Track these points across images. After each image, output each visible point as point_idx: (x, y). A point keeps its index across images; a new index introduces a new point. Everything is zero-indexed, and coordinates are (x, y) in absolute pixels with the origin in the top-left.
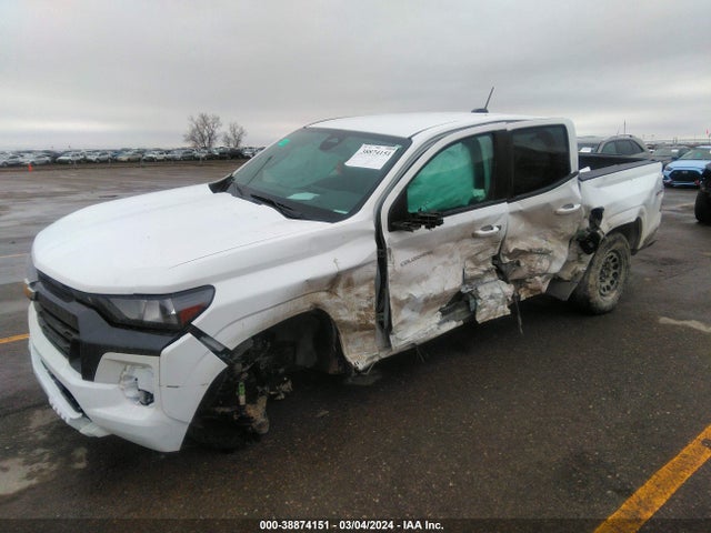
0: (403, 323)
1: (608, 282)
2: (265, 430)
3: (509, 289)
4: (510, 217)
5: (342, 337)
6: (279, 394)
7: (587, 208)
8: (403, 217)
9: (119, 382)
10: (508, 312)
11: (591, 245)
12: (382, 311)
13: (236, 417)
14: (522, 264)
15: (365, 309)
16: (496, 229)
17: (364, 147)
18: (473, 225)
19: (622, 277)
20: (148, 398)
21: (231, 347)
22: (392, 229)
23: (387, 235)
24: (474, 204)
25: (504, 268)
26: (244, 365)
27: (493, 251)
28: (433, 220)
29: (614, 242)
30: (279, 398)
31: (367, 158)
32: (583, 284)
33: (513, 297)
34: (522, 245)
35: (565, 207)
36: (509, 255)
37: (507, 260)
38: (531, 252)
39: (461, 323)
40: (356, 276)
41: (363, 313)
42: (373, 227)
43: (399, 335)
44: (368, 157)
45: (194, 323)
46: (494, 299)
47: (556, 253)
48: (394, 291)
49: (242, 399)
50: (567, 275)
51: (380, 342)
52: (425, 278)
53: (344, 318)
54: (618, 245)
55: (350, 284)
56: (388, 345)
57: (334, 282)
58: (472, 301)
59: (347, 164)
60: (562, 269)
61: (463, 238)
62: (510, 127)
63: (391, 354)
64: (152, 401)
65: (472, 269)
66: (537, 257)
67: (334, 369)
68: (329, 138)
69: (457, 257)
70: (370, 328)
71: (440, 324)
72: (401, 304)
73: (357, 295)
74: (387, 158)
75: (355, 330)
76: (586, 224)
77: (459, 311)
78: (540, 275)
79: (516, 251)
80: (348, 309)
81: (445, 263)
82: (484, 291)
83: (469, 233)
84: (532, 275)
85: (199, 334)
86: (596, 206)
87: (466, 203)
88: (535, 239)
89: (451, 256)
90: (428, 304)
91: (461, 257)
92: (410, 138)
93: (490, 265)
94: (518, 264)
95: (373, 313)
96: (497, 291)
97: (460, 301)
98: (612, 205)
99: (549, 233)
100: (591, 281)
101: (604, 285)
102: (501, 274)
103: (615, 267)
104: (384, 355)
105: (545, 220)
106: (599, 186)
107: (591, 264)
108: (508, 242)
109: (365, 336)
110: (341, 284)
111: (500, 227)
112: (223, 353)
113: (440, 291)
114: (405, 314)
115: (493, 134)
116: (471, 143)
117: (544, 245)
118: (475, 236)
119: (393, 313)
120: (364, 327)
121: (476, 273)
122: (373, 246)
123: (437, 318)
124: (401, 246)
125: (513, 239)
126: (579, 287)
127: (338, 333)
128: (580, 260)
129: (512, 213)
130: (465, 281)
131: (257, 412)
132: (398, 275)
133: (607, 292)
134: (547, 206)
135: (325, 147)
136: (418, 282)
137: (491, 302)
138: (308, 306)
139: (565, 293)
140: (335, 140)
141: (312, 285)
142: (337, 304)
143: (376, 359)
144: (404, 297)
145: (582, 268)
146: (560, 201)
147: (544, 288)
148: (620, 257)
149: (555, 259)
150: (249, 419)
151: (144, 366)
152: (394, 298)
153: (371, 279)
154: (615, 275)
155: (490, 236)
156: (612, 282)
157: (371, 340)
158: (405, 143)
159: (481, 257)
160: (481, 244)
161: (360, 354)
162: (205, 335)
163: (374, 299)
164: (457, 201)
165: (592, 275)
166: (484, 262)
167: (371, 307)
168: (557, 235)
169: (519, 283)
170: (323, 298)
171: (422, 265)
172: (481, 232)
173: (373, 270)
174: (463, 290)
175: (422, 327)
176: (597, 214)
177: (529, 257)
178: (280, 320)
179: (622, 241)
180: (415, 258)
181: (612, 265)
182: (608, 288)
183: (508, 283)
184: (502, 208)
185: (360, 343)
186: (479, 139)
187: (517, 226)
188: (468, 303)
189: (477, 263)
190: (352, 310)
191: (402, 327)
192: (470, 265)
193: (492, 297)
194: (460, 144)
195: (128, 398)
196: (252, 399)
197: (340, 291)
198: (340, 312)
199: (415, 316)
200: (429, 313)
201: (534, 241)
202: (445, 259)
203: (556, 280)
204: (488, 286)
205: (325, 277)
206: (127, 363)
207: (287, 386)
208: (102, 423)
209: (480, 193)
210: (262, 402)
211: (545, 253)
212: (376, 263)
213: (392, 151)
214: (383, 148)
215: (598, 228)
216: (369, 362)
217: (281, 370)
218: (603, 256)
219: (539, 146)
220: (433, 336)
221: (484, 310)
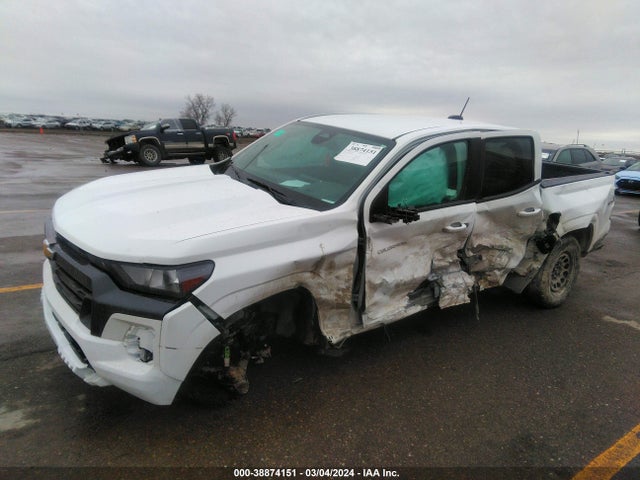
0: (375, 304)
1: (559, 280)
2: (245, 391)
3: (470, 280)
4: (477, 217)
5: (320, 313)
6: (259, 359)
7: (546, 212)
8: (383, 210)
9: (123, 340)
10: (468, 300)
11: (547, 246)
12: (357, 292)
13: (220, 377)
14: (484, 258)
15: (343, 290)
16: (464, 226)
17: (352, 144)
18: (444, 221)
19: (571, 276)
20: (148, 356)
21: (225, 316)
22: (372, 220)
23: (368, 226)
24: (447, 202)
25: (467, 261)
26: (231, 332)
27: (459, 245)
28: (410, 216)
29: (567, 244)
30: (259, 362)
31: (355, 155)
32: (536, 280)
33: (473, 287)
34: (485, 242)
35: (527, 210)
36: (473, 250)
37: (471, 254)
38: (493, 248)
39: (425, 307)
40: (337, 260)
41: (340, 293)
42: (356, 218)
43: (370, 315)
44: (356, 153)
45: (194, 293)
46: (457, 288)
47: (515, 250)
48: (371, 276)
49: (227, 361)
50: (523, 271)
51: (353, 319)
52: (397, 265)
53: (323, 297)
54: (570, 248)
55: (332, 267)
56: (360, 322)
57: (318, 265)
58: (436, 289)
59: (337, 158)
60: (519, 265)
61: (434, 232)
62: (484, 136)
63: (362, 331)
64: (151, 359)
65: (440, 260)
66: (498, 253)
67: (310, 340)
68: (320, 133)
69: (427, 249)
70: (346, 307)
71: (407, 307)
72: (374, 288)
73: (337, 277)
74: (372, 156)
75: (332, 308)
76: (544, 226)
77: (424, 296)
78: (499, 270)
79: (480, 246)
80: (328, 289)
81: (416, 254)
82: (448, 281)
83: (440, 228)
84: (492, 268)
85: (198, 303)
86: (554, 210)
87: (439, 200)
88: (498, 236)
89: (422, 248)
90: (398, 289)
91: (431, 248)
92: (394, 140)
93: (456, 257)
94: (480, 258)
95: (349, 294)
96: (460, 281)
97: (427, 288)
98: (569, 211)
99: (510, 232)
100: (544, 278)
101: (555, 282)
102: (465, 265)
103: (566, 267)
104: (355, 332)
105: (507, 221)
106: (558, 194)
107: (545, 262)
108: (473, 238)
109: (340, 314)
110: (325, 265)
111: (467, 225)
112: (218, 322)
113: (410, 278)
114: (378, 297)
115: (469, 141)
116: (448, 148)
117: (504, 242)
118: (445, 231)
119: (367, 295)
120: (339, 306)
121: (443, 263)
122: (354, 235)
123: (405, 302)
124: (381, 236)
125: (478, 235)
126: (533, 282)
127: (317, 309)
128: (535, 259)
129: (479, 213)
130: (433, 270)
131: (239, 374)
132: (375, 261)
133: (557, 289)
134: (511, 209)
135: (317, 140)
136: (392, 269)
137: (454, 291)
138: (294, 284)
139: (520, 287)
140: (326, 136)
141: (299, 266)
142: (319, 284)
143: (348, 335)
144: (378, 282)
145: (537, 266)
146: (522, 205)
147: (502, 281)
148: (571, 258)
149: (514, 256)
150: (231, 380)
151: (147, 328)
152: (369, 282)
153: (351, 264)
154: (566, 274)
155: (458, 232)
156: (562, 280)
157: (346, 317)
158: (390, 144)
159: (448, 249)
160: (449, 238)
161: (334, 330)
162: (203, 305)
163: (352, 282)
164: (433, 199)
165: (545, 272)
166: (451, 254)
167: (348, 288)
168: (517, 234)
169: (479, 275)
170: (308, 278)
171: (397, 254)
172: (450, 228)
173: (353, 256)
174: (430, 279)
175: (391, 309)
176: (554, 219)
177: (491, 252)
178: (269, 295)
179: (575, 244)
180: (391, 248)
181: (564, 264)
182: (559, 285)
183: (469, 274)
184: (472, 208)
185: (335, 319)
186: (456, 145)
187: (483, 224)
188: (433, 290)
189: (444, 255)
190: (332, 290)
191: (374, 308)
192: (438, 256)
193: (454, 286)
194: (438, 148)
195: (131, 355)
196: (235, 361)
197: (323, 273)
198: (321, 291)
199: (385, 298)
200: (398, 297)
201: (497, 239)
202: (416, 249)
203: (513, 274)
204: (451, 275)
205: (310, 260)
206: (131, 324)
207: (266, 353)
208: (105, 374)
209: (452, 193)
210: (244, 365)
211: (505, 250)
212: (356, 250)
213: (378, 150)
214: (370, 147)
215: (554, 231)
216: (342, 337)
217: (263, 338)
218: (557, 256)
219: (508, 153)
220: (399, 317)
221: (447, 297)
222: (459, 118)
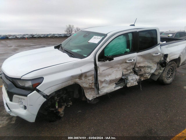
0: (103, 87)
1: (170, 75)
2: (62, 116)
3: (137, 77)
4: (138, 57)
5: (85, 91)
6: (68, 105)
7: (163, 54)
8: (103, 57)
9: (19, 103)
10: (137, 84)
11: (164, 65)
12: (97, 84)
13: (55, 112)
14: (142, 70)
15: (91, 84)
16: (133, 61)
17: (94, 37)
18: (125, 59)
19: (174, 74)
20: (25, 108)
21: (48, 94)
22: (99, 61)
23: (97, 63)
24: (126, 53)
25: (137, 71)
27: (133, 67)
28: (111, 59)
29: (171, 64)
30: (68, 106)
33: (139, 79)
34: (142, 65)
35: (155, 54)
36: (138, 68)
37: (137, 69)
38: (145, 67)
39: (122, 87)
40: (88, 74)
41: (90, 84)
42: (93, 60)
43: (101, 91)
44: (95, 39)
45: (37, 88)
46: (133, 80)
47: (153, 67)
48: (99, 78)
49: (57, 107)
50: (156, 73)
51: (96, 92)
52: (110, 74)
53: (84, 86)
54: (173, 65)
55: (86, 77)
56: (99, 94)
57: (80, 76)
58: (126, 81)
59: (89, 41)
60: (155, 72)
61: (122, 63)
62: (138, 31)
63: (100, 96)
64: (26, 109)
65: (126, 72)
66: (147, 68)
67: (84, 99)
68: (86, 34)
69: (121, 68)
70: (93, 89)
71: (115, 87)
72: (102, 82)
73: (89, 80)
74: (99, 40)
75: (88, 89)
76: (163, 59)
77: (122, 83)
78: (148, 73)
79: (140, 67)
80: (85, 83)
81: (116, 70)
82: (130, 78)
83: (124, 62)
84: (145, 73)
85: (38, 91)
86: (165, 53)
87: (123, 53)
88: (146, 63)
89: (119, 68)
90: (111, 82)
91: (122, 68)
92: (107, 34)
93: (132, 71)
94: (141, 70)
95: (93, 85)
96: (134, 78)
97: (122, 80)
98: (171, 53)
99: (151, 61)
100: (164, 75)
101: (168, 76)
102: (135, 72)
103: (172, 71)
104: (97, 96)
105: (150, 57)
106: (167, 48)
107: (164, 70)
108: (137, 64)
109: (91, 91)
110: (83, 76)
111: (134, 60)
113: (115, 78)
114: (104, 85)
115: (133, 33)
116: (126, 35)
117: (149, 65)
118: (126, 62)
119: (99, 85)
120: (91, 88)
121: (127, 73)
122: (92, 66)
123: (114, 86)
124: (102, 66)
125: (139, 63)
126: (160, 77)
127: (83, 90)
128: (160, 69)
129: (138, 56)
130: (123, 75)
131: (61, 111)
132: (101, 74)
133: (169, 78)
134: (150, 54)
135: (85, 36)
136: (108, 76)
137: (132, 81)
138: (73, 83)
139: (156, 79)
140: (87, 34)
141: (73, 77)
142: (82, 82)
143: (95, 97)
144: (103, 80)
145: (161, 71)
146: (154, 52)
147: (149, 77)
148: (173, 68)
149: (153, 69)
150: (59, 112)
151: (24, 99)
152: (100, 80)
153: (93, 75)
154: (172, 73)
155: (131, 63)
156: (171, 76)
157: (93, 92)
158: (105, 35)
159: (128, 68)
160: (128, 65)
161: (90, 96)
162: (40, 91)
163: (94, 81)
164: (121, 52)
166: (130, 70)
167: (93, 83)
168: (153, 62)
169: (141, 75)
170: (78, 81)
171: (109, 71)
172: (128, 61)
173: (93, 73)
174: (123, 77)
175: (109, 88)
176: (166, 56)
177: (144, 68)
178: (64, 87)
179: (174, 64)
180: (107, 69)
181: (171, 70)
182: (170, 77)
183: (138, 75)
184: (135, 54)
185: (90, 92)
186: (129, 34)
187: (141, 59)
189: (128, 70)
190: (87, 84)
191: (103, 88)
192: (125, 71)
193: (132, 80)
194: (122, 36)
195: (21, 107)
197: (83, 79)
198: (83, 84)
199: (107, 85)
200: (112, 84)
202: (117, 69)
203: (153, 75)
204: (131, 76)
205: (77, 75)
206: (20, 98)
207: (71, 103)
208: (14, 113)
209: (128, 50)
210: (63, 107)
211: (150, 67)
212: (94, 71)
213: (101, 38)
214: (99, 37)
215: (166, 60)
216: (93, 98)
217: (70, 99)
218: (168, 68)
219: (148, 35)
220: (113, 91)
221: (129, 83)
222: (134, 25)
